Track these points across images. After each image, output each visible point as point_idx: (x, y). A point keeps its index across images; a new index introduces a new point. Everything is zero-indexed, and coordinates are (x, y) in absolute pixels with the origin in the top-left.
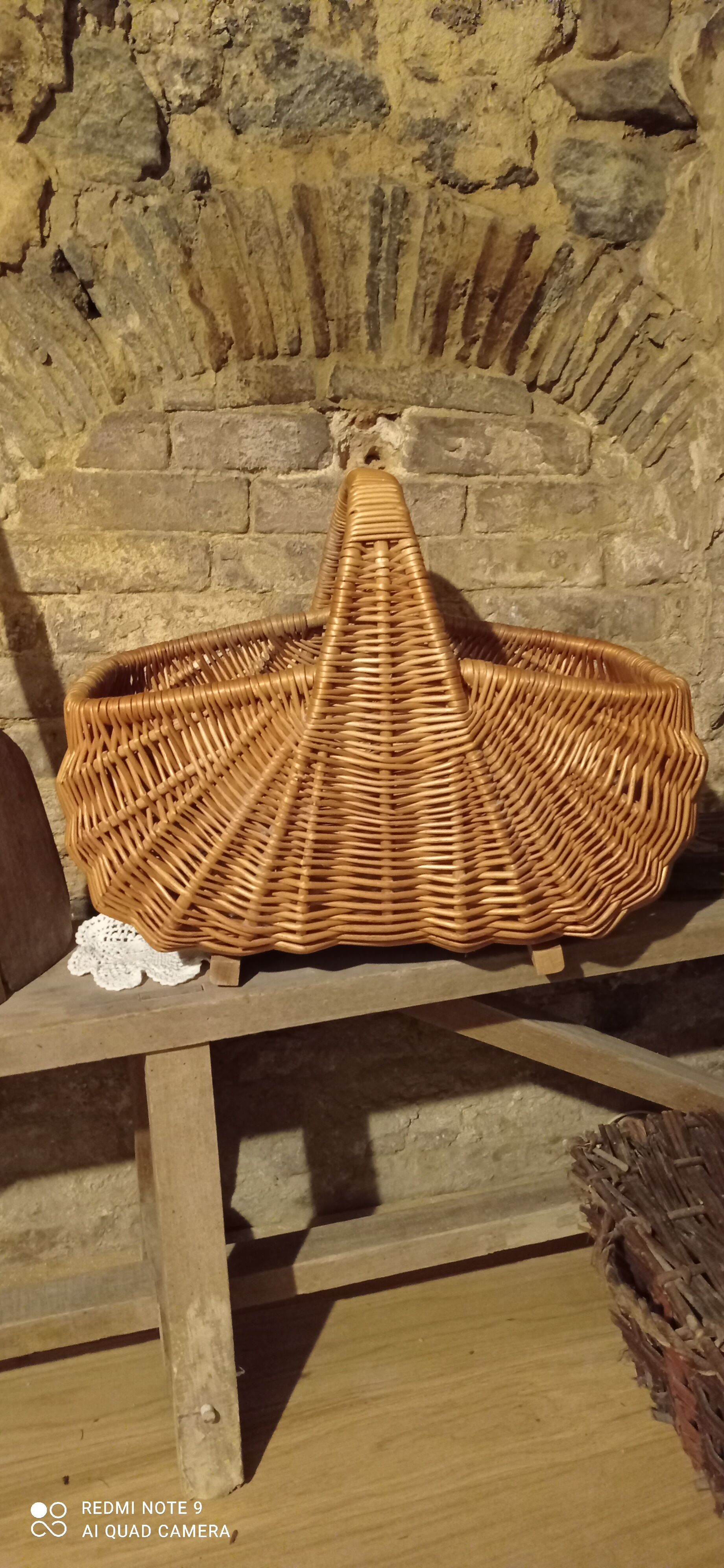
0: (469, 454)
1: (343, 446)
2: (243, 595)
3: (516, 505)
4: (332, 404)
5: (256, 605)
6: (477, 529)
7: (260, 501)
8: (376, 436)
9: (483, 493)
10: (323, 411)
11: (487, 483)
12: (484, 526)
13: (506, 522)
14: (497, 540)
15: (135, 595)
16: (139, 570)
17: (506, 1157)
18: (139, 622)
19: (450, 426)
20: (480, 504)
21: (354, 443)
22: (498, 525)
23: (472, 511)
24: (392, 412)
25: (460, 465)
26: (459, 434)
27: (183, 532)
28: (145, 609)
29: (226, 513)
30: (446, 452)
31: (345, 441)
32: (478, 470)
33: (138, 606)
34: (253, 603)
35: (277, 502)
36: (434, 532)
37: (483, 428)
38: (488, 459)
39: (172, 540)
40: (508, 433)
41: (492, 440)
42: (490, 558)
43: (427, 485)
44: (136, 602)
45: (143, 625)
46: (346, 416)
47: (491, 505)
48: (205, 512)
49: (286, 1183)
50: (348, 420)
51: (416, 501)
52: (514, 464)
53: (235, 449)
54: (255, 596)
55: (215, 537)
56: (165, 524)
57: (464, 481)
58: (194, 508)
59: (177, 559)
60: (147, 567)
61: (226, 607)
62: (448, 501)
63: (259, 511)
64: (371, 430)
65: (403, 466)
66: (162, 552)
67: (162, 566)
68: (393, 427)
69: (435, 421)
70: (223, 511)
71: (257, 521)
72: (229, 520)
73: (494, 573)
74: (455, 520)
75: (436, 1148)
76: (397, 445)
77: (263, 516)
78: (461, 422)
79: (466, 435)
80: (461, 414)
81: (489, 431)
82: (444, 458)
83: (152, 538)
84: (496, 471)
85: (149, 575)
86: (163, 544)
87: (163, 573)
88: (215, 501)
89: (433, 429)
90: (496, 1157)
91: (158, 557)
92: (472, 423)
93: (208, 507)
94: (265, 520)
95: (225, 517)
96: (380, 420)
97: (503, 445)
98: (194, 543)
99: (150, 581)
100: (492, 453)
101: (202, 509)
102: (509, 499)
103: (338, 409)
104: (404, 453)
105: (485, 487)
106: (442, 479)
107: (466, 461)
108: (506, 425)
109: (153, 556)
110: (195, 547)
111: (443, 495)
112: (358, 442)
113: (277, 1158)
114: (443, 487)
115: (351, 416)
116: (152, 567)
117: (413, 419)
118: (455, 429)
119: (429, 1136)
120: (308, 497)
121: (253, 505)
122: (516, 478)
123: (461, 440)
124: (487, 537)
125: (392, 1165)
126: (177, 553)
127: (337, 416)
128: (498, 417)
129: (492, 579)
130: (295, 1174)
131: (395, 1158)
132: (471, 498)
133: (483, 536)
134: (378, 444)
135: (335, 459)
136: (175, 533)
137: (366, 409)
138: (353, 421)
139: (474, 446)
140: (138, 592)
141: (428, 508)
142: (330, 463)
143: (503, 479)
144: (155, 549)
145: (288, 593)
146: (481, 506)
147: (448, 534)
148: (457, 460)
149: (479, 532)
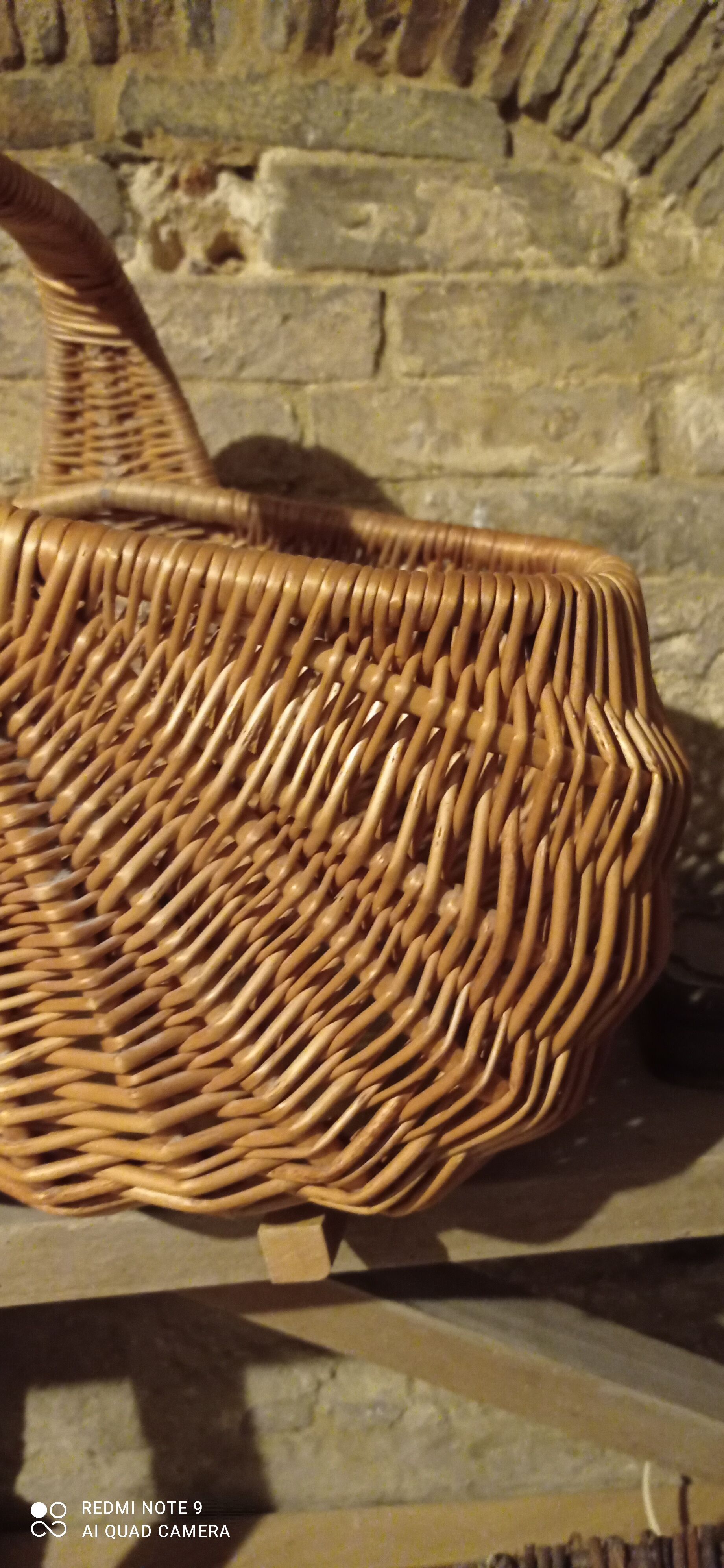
0: (384, 233)
1: (164, 233)
3: (477, 324)
4: (127, 149)
6: (404, 368)
8: (221, 213)
9: (412, 304)
10: (113, 161)
11: (420, 284)
12: (416, 362)
13: (460, 355)
14: (443, 389)
17: (493, 1454)
19: (346, 182)
20: (409, 323)
21: (186, 225)
22: (444, 361)
23: (395, 336)
24: (242, 160)
25: (368, 253)
26: (365, 195)
30: (343, 231)
31: (165, 220)
32: (403, 262)
36: (322, 375)
37: (411, 186)
38: (424, 242)
40: (461, 193)
41: (430, 205)
42: (430, 420)
43: (306, 289)
46: (159, 172)
47: (429, 326)
49: (109, 1462)
50: (164, 180)
51: (286, 318)
52: (472, 252)
57: (379, 283)
62: (346, 319)
64: (211, 199)
65: (266, 257)
68: (250, 191)
69: (316, 172)
73: (439, 449)
74: (363, 353)
75: (369, 1430)
76: (254, 221)
78: (369, 174)
79: (378, 197)
80: (370, 161)
81: (422, 189)
82: (338, 241)
84: (439, 264)
89: (315, 186)
90: (476, 1451)
92: (389, 176)
96: (224, 179)
97: (452, 217)
100: (431, 231)
102: (464, 314)
103: (146, 160)
104: (267, 235)
105: (417, 291)
106: (336, 280)
107: (379, 246)
108: (456, 179)
111: (337, 307)
112: (190, 222)
113: (91, 1423)
114: (339, 292)
115: (169, 171)
117: (278, 169)
118: (356, 187)
119: (355, 1409)
122: (475, 277)
123: (371, 208)
124: (424, 383)
125: (292, 1449)
127: (143, 173)
128: (442, 164)
129: (436, 460)
130: (121, 1448)
131: (297, 1438)
132: (393, 314)
133: (416, 381)
134: (229, 227)
137: (189, 155)
138: (174, 184)
139: (395, 219)
141: (310, 331)
143: (451, 277)
146: (411, 328)
147: (350, 379)
148: (363, 245)
149: (409, 375)
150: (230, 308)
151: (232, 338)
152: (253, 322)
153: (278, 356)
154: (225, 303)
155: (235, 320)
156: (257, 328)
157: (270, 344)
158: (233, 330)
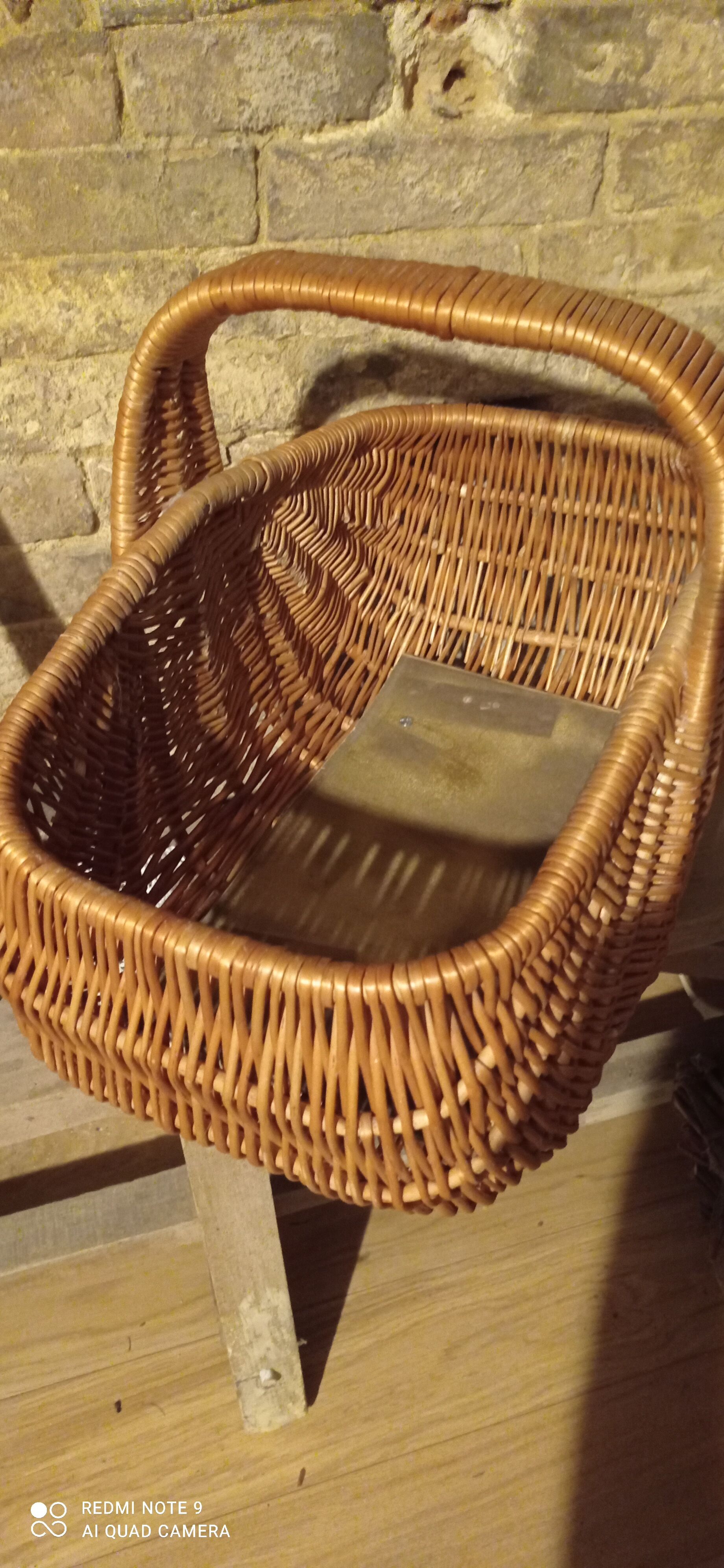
0: (616, 72)
1: (408, 67)
2: (253, 345)
3: (681, 160)
5: (274, 359)
6: (617, 206)
7: (275, 187)
8: (462, 45)
9: (632, 145)
10: (377, 6)
11: (640, 123)
12: (627, 199)
13: (664, 189)
14: (645, 221)
15: (88, 360)
16: (90, 321)
18: (97, 403)
19: (591, 22)
20: (625, 163)
21: (427, 59)
22: (651, 195)
23: (612, 174)
25: (600, 95)
26: (605, 36)
27: (153, 252)
28: (105, 382)
29: (221, 213)
30: (580, 72)
31: (413, 56)
32: (628, 100)
33: (93, 378)
34: (269, 357)
35: (303, 186)
36: (548, 216)
37: (645, 23)
38: (647, 80)
39: (138, 266)
40: (685, 27)
41: (658, 42)
42: (632, 254)
43: (545, 136)
44: (90, 371)
45: (104, 405)
46: (417, 10)
47: (642, 164)
48: (187, 214)
50: (420, 18)
51: (525, 166)
52: (687, 86)
53: (231, 94)
54: (271, 346)
55: (206, 254)
56: (123, 240)
57: (603, 122)
58: (169, 209)
59: (147, 298)
60: (101, 315)
61: (228, 367)
62: (575, 162)
63: (274, 205)
64: (457, 32)
66: (123, 288)
67: (126, 311)
69: (567, 14)
70: (216, 210)
71: (271, 221)
72: (226, 226)
73: (634, 278)
74: (584, 194)
76: (498, 61)
77: (281, 213)
78: (610, 13)
79: (615, 37)
81: (653, 26)
82: (576, 83)
83: (104, 266)
84: (657, 101)
85: (105, 327)
86: (123, 274)
87: (127, 321)
88: (201, 194)
89: (562, 30)
91: (118, 296)
92: (627, 14)
93: (190, 205)
94: (284, 220)
95: (219, 221)
96: (473, 13)
97: (674, 52)
98: (173, 268)
99: (107, 337)
100: (654, 69)
101: (181, 210)
102: (672, 150)
104: (511, 76)
105: (638, 131)
106: (568, 122)
107: (611, 86)
108: (683, 13)
109: (108, 294)
110: (174, 275)
111: (569, 153)
112: (435, 54)
114: (572, 137)
115: (425, 10)
116: (109, 314)
118: (598, 27)
120: (353, 174)
121: (264, 194)
122: (687, 112)
123: (607, 47)
124: (630, 217)
126: (146, 288)
127: (403, 12)
129: (631, 287)
132: (614, 154)
133: (625, 216)
134: (467, 59)
135: (397, 95)
136: (141, 254)
138: (427, 20)
139: (626, 58)
140: (91, 354)
141: (544, 177)
142: (389, 105)
143: (666, 114)
144: (110, 283)
145: (322, 336)
146: (628, 167)
147: (571, 219)
148: (596, 87)
149: (619, 211)
150: (480, 161)
151: (477, 189)
152: (499, 171)
153: (514, 202)
154: (476, 158)
155: (482, 172)
156: (500, 178)
157: (509, 190)
158: (479, 180)
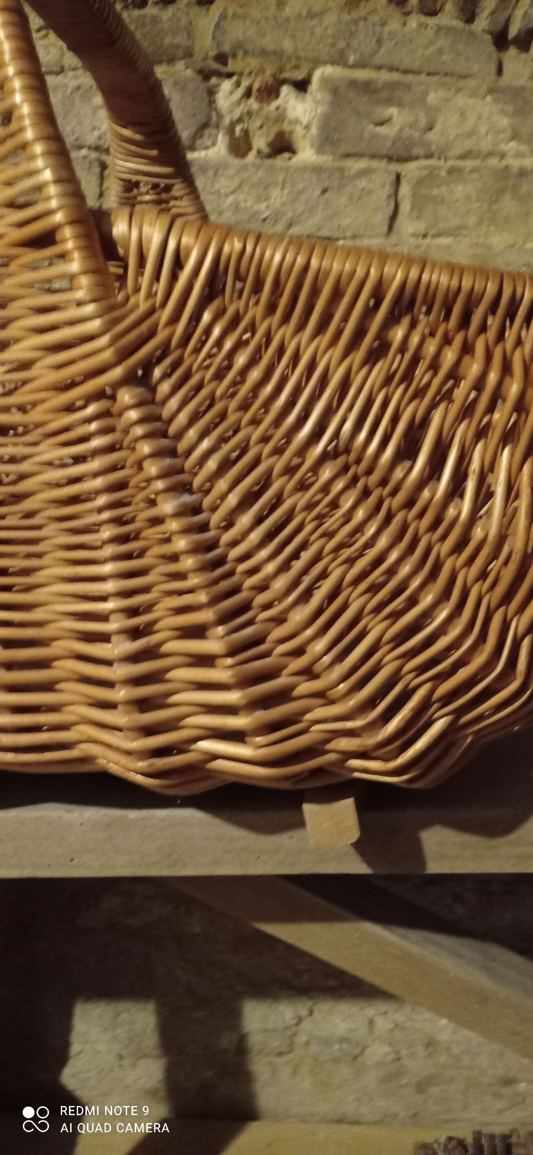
0: (401, 129)
1: (238, 129)
3: (468, 198)
4: (216, 66)
6: (411, 230)
8: (280, 116)
9: (420, 182)
10: (206, 75)
11: (427, 167)
12: (420, 226)
13: (455, 222)
14: (439, 247)
17: (435, 1091)
19: (375, 91)
20: (415, 196)
21: (255, 124)
22: (442, 225)
23: (405, 207)
24: (299, 75)
25: (389, 144)
26: (389, 101)
30: (371, 128)
31: (240, 120)
32: (415, 151)
36: (349, 234)
37: (425, 95)
38: (431, 136)
40: (461, 101)
41: (437, 109)
43: (341, 170)
46: (238, 84)
47: (433, 200)
49: (134, 1066)
50: (241, 91)
51: (325, 191)
52: (467, 145)
57: (395, 167)
62: (370, 192)
64: (274, 105)
65: (312, 147)
68: (303, 100)
69: (353, 84)
74: (381, 218)
75: (336, 1060)
76: (305, 121)
78: (392, 86)
79: (400, 104)
80: (395, 76)
81: (432, 98)
82: (366, 135)
84: (442, 154)
89: (352, 94)
90: (421, 1087)
92: (408, 87)
96: (285, 90)
97: (454, 119)
100: (437, 128)
102: (459, 190)
103: (229, 75)
104: (314, 130)
105: (425, 173)
106: (362, 164)
107: (398, 139)
108: (459, 90)
111: (363, 183)
112: (258, 123)
113: (122, 1032)
114: (365, 173)
115: (245, 83)
117: (325, 81)
118: (383, 95)
119: (327, 1042)
122: (469, 164)
123: (393, 111)
124: (425, 242)
125: (275, 1070)
127: (227, 85)
128: (448, 79)
130: (144, 1056)
131: (278, 1061)
132: (405, 189)
133: (420, 241)
134: (286, 127)
135: (222, 141)
137: (261, 71)
138: (248, 94)
139: (411, 119)
141: (343, 200)
143: (449, 163)
146: (418, 200)
147: (370, 237)
148: (385, 138)
149: (414, 235)
150: (284, 182)
151: (283, 204)
152: (301, 192)
153: (317, 218)
154: (280, 178)
155: (286, 191)
156: (303, 198)
157: (311, 210)
158: (284, 198)
